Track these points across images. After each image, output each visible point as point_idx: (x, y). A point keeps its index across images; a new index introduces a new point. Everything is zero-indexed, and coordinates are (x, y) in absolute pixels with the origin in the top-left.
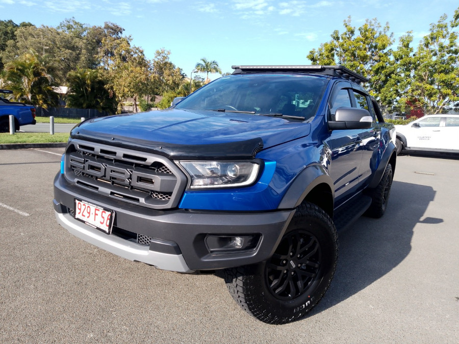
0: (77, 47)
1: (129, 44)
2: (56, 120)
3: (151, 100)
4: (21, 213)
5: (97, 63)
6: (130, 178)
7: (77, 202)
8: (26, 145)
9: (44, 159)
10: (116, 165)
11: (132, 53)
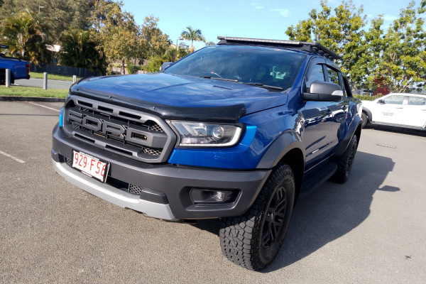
0: (71, 8)
1: (120, 9)
2: (49, 76)
3: (140, 63)
4: (17, 160)
5: (89, 24)
6: (125, 133)
7: (75, 152)
8: (21, 98)
9: (38, 112)
10: (112, 121)
11: (123, 18)
